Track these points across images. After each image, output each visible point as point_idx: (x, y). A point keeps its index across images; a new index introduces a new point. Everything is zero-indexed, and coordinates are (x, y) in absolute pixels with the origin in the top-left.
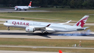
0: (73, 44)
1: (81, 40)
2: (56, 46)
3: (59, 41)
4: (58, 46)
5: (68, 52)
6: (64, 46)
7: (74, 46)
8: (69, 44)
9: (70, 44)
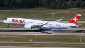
0: (30, 39)
1: (37, 36)
2: (15, 41)
3: (17, 37)
4: (17, 41)
5: (26, 46)
6: (22, 41)
7: (31, 41)
8: (26, 39)
9: (28, 39)
